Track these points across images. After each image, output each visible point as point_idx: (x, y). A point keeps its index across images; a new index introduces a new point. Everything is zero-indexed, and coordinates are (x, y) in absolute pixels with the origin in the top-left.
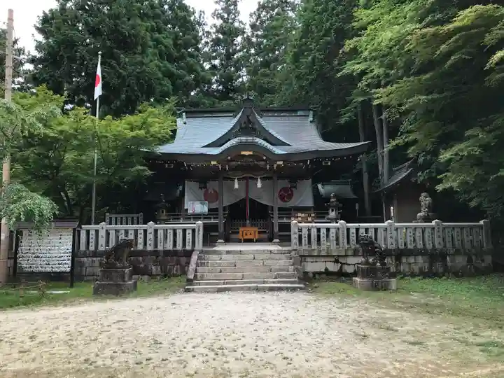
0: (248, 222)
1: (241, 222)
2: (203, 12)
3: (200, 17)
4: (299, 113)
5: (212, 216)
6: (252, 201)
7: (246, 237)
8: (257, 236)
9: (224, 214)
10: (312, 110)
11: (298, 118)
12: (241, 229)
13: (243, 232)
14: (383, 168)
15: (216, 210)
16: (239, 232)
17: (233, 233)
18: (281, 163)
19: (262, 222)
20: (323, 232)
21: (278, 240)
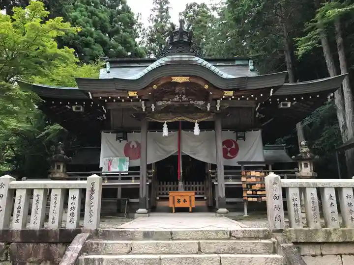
0: (181, 184)
1: (172, 186)
2: (141, 14)
3: (138, 18)
4: (237, 63)
5: (133, 176)
6: (186, 158)
7: (178, 205)
8: (194, 204)
9: (149, 174)
10: (251, 59)
11: (236, 68)
12: (172, 194)
13: (174, 197)
14: (345, 119)
15: (138, 168)
16: (168, 198)
17: (162, 199)
18: (231, 93)
19: (198, 186)
20: (329, 194)
21: (225, 210)
